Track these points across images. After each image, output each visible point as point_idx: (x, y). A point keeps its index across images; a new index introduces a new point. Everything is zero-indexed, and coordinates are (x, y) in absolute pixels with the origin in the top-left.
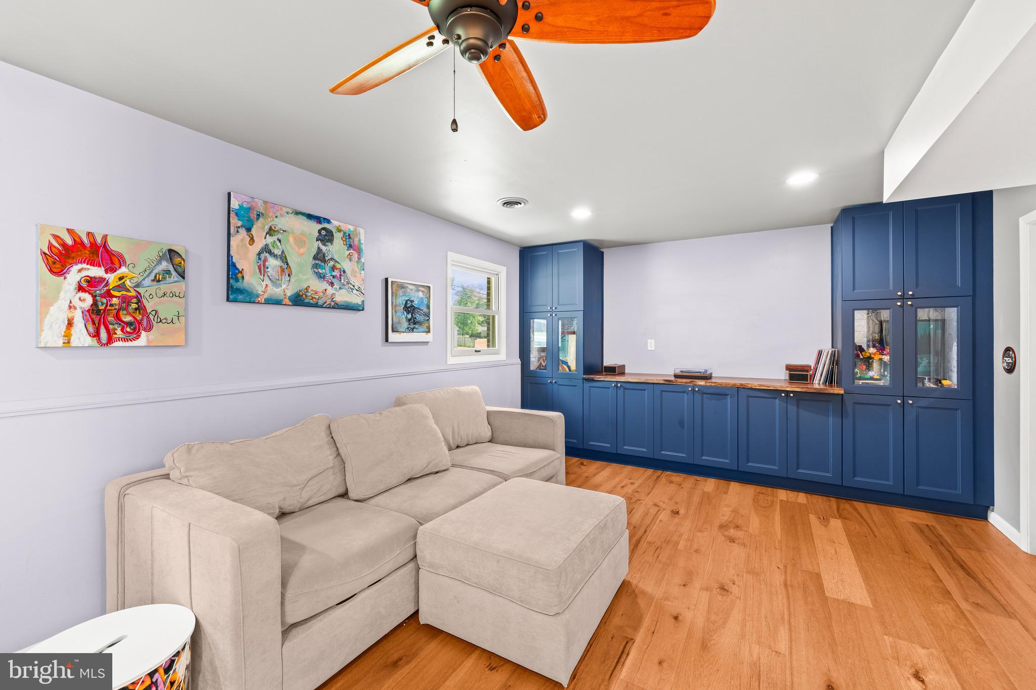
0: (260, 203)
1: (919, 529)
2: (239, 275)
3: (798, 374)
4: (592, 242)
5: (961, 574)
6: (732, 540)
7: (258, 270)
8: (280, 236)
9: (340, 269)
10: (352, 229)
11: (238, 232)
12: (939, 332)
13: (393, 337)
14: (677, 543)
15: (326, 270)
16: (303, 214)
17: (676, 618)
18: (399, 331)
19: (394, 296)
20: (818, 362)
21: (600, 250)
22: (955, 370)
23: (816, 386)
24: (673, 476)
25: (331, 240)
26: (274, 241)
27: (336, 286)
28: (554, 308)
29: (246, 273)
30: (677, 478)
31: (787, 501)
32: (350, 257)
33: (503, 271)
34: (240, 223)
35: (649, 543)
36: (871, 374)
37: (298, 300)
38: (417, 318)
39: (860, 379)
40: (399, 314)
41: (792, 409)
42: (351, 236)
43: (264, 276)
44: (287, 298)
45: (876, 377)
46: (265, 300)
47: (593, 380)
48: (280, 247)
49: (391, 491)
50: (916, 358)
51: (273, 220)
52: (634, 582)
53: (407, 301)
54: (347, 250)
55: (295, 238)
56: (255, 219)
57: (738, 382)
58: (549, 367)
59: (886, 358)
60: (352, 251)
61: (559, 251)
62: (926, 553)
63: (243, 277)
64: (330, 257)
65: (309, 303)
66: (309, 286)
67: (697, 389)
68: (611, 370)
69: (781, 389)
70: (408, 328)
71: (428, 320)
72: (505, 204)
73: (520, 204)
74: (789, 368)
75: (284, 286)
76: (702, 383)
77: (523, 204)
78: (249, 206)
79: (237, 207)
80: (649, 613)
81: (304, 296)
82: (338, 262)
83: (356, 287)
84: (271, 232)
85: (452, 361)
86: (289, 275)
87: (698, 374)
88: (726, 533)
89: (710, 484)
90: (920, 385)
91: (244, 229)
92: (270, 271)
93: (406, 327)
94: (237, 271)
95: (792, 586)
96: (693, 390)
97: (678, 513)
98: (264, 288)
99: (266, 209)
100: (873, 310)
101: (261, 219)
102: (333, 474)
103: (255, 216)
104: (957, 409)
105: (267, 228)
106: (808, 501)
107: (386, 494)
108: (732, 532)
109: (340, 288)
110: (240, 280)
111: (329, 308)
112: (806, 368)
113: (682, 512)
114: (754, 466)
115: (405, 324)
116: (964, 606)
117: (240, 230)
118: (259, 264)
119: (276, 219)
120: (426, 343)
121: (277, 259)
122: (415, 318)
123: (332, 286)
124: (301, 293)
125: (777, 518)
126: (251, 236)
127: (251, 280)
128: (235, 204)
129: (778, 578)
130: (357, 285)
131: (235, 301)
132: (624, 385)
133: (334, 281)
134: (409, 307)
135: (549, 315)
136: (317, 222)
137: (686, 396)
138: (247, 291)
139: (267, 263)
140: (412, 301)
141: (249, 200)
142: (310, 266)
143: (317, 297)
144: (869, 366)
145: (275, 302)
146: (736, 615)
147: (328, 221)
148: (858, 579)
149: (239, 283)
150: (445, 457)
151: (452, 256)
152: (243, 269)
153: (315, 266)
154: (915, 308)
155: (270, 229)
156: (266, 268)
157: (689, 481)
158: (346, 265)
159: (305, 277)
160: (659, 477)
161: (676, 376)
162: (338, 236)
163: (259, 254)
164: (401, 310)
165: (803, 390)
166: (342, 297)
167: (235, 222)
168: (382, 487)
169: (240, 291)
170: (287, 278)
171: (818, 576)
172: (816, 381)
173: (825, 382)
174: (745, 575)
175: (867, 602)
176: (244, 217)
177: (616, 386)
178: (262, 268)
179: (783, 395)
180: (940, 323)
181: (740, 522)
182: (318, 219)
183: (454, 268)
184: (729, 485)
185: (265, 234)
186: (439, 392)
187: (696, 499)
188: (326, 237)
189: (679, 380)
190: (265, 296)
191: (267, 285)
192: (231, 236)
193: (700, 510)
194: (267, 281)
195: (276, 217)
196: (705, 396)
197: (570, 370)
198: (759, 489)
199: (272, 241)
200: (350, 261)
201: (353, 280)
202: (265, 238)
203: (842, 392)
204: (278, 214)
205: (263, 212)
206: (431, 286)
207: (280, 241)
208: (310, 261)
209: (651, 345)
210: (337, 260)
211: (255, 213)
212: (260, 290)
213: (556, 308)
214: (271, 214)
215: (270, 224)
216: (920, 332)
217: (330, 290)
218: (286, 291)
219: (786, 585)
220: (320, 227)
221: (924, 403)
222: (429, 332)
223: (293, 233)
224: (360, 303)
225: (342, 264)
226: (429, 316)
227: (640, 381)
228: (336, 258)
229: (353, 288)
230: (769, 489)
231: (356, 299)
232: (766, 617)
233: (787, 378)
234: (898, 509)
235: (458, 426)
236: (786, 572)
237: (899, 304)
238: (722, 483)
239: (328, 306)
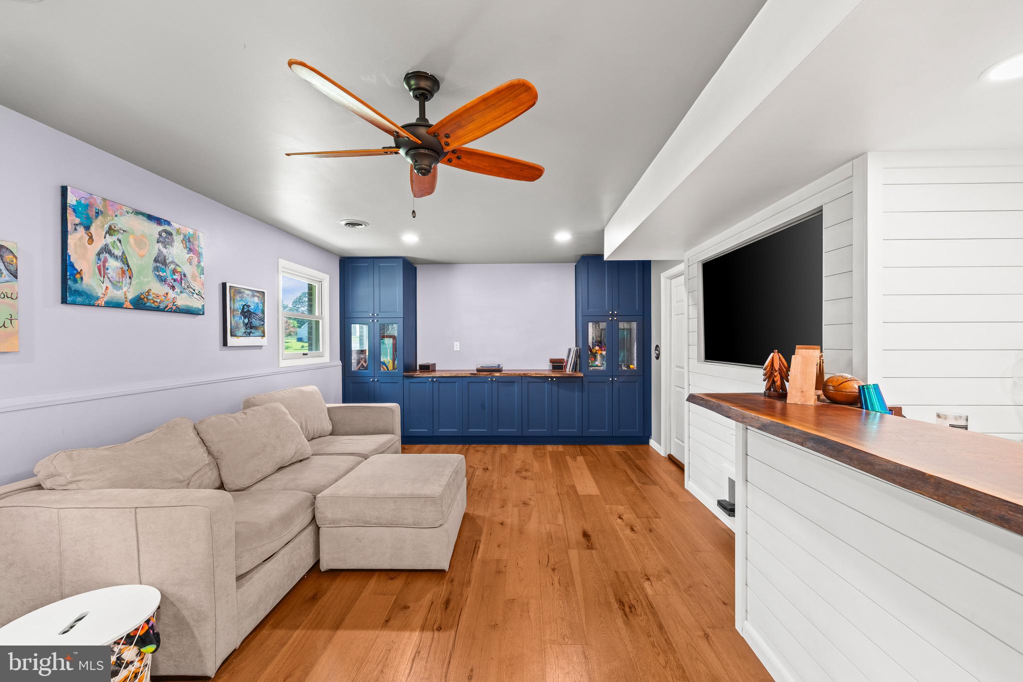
0: (99, 200)
1: (620, 454)
2: (78, 276)
3: (557, 365)
4: (409, 259)
5: (637, 471)
6: (525, 478)
7: (97, 271)
8: (120, 236)
9: (180, 272)
10: (191, 233)
11: (76, 229)
12: (629, 336)
13: (231, 341)
14: (492, 486)
15: (167, 274)
16: (143, 214)
17: (502, 524)
18: (237, 335)
19: (232, 301)
20: (568, 357)
21: (414, 265)
22: (636, 359)
23: (568, 373)
24: (477, 447)
25: (171, 243)
26: (114, 242)
27: (177, 290)
28: (376, 315)
29: (85, 274)
30: (481, 448)
31: (553, 451)
32: (190, 261)
33: (326, 278)
34: (77, 221)
35: (474, 489)
36: (597, 363)
37: (140, 304)
38: (253, 323)
39: (591, 366)
40: (237, 318)
41: (555, 388)
42: (191, 240)
43: (104, 277)
44: (128, 301)
45: (599, 365)
46: (105, 303)
47: (412, 377)
48: (120, 248)
49: (269, 478)
50: (618, 353)
51: (113, 219)
52: (471, 512)
53: (244, 306)
54: (188, 254)
55: (135, 239)
56: (94, 217)
57: (522, 372)
58: (371, 368)
59: (604, 353)
60: (192, 255)
61: (380, 264)
62: (623, 465)
63: (82, 278)
64: (170, 260)
65: (150, 307)
66: (150, 290)
67: (494, 379)
68: (426, 368)
69: (549, 376)
70: (245, 332)
71: (263, 325)
72: (347, 224)
73: (362, 225)
74: (552, 361)
75: (125, 289)
76: (498, 374)
77: (363, 226)
78: (87, 202)
79: (74, 203)
80: (485, 526)
81: (145, 299)
82: (178, 266)
83: (197, 292)
84: (111, 231)
85: (284, 364)
86: (130, 278)
87: (494, 368)
88: (521, 475)
89: (504, 449)
90: (620, 369)
91: (82, 227)
92: (111, 273)
93: (243, 331)
94: (75, 272)
95: (561, 494)
96: (492, 380)
97: (487, 469)
98: (104, 290)
99: (105, 206)
100: (596, 322)
101: (100, 217)
102: (210, 470)
103: (94, 214)
104: (636, 382)
105: (106, 227)
106: (564, 449)
107: (262, 482)
108: (524, 474)
109: (181, 292)
110: (79, 282)
111: (172, 312)
112: (561, 361)
113: (490, 468)
114: (533, 431)
115: (243, 330)
116: (638, 485)
117: (78, 228)
118: (98, 265)
119: (115, 218)
120: (260, 347)
121: (117, 260)
122: (252, 323)
123: (173, 290)
124: (142, 297)
125: (549, 461)
126: (90, 234)
127: (90, 281)
128: (72, 200)
129: (554, 492)
130: (197, 289)
131: (74, 303)
132: (438, 379)
133: (175, 284)
134: (246, 312)
135: (371, 321)
136: (158, 223)
137: (486, 385)
138: (86, 294)
139: (107, 264)
140: (249, 306)
141: (88, 196)
142: (151, 269)
143: (159, 301)
144: (595, 359)
145: (115, 305)
146: (535, 514)
147: (169, 223)
148: (593, 484)
149: (77, 284)
150: (308, 448)
151: (282, 262)
152: (81, 270)
153: (156, 269)
154: (618, 321)
155: (110, 228)
156: (106, 269)
157: (490, 449)
158: (186, 269)
159: (146, 280)
160: (467, 449)
161: (478, 370)
162: (178, 239)
163: (99, 254)
164: (238, 314)
165: (561, 375)
166: (183, 301)
167: (72, 218)
168: (259, 476)
169: (78, 293)
170: (128, 280)
171: (574, 486)
172: (568, 370)
173: (572, 371)
174: (536, 494)
175: (598, 493)
176: (82, 214)
177: (432, 381)
178: (102, 270)
179: (550, 379)
180: (629, 330)
181: (528, 467)
182: (158, 221)
183: (285, 275)
184: (517, 447)
185: (104, 233)
186: (284, 392)
187: (497, 459)
188: (166, 238)
189: (481, 373)
190: (106, 299)
191: (107, 287)
192: (69, 233)
193: (501, 465)
194: (107, 283)
195: (116, 216)
196: (500, 383)
197: (388, 370)
198: (535, 447)
199: (112, 241)
200: (191, 264)
201: (193, 284)
202: (105, 237)
203: (582, 375)
204: (118, 213)
205: (103, 210)
206: (265, 291)
207: (120, 242)
208: (152, 264)
209: (457, 346)
210: (178, 263)
211: (94, 210)
212: (99, 292)
213: (377, 315)
214: (110, 213)
215: (109, 223)
216: (620, 336)
217: (172, 294)
218: (128, 294)
219: (558, 494)
220: (161, 228)
221: (622, 379)
222: (264, 336)
223: (133, 234)
224: (201, 308)
225: (182, 267)
226: (264, 321)
227: (452, 375)
228: (176, 261)
229: (194, 292)
230: (541, 446)
231: (196, 304)
232: (550, 511)
233: (551, 368)
234: (610, 446)
235: (306, 422)
236: (557, 488)
237: (610, 319)
238: (512, 446)
239: (169, 310)
